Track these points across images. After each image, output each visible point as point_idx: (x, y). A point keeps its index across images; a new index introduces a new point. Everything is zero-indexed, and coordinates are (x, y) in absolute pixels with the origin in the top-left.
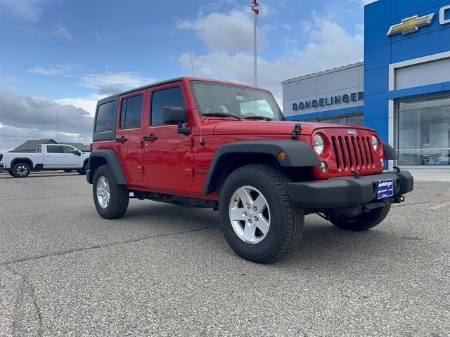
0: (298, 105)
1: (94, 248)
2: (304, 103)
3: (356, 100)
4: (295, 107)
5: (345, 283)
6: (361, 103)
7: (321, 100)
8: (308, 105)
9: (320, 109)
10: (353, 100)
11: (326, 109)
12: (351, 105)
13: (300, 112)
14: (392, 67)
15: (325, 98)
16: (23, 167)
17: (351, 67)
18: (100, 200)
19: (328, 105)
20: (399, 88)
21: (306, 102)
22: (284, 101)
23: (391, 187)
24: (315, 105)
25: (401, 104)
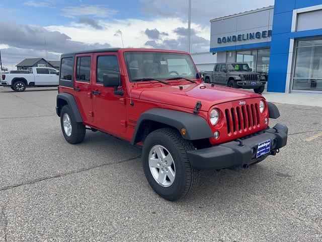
0: (222, 40)
1: (56, 177)
2: (227, 38)
3: (265, 37)
4: (219, 41)
5: (224, 226)
6: (269, 39)
7: (239, 36)
8: (229, 40)
9: (238, 43)
10: (264, 36)
11: (243, 43)
12: (262, 40)
13: (223, 45)
14: (295, 12)
15: (242, 34)
16: (21, 84)
17: (264, 9)
18: (66, 129)
19: (245, 40)
20: (300, 30)
21: (228, 37)
22: (211, 35)
23: (268, 146)
24: (234, 39)
25: (300, 42)
